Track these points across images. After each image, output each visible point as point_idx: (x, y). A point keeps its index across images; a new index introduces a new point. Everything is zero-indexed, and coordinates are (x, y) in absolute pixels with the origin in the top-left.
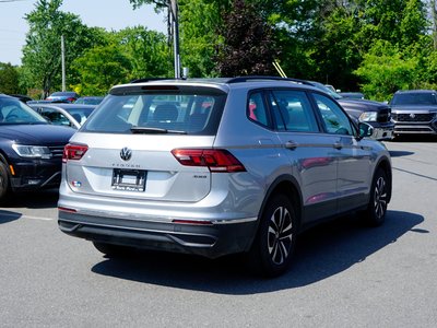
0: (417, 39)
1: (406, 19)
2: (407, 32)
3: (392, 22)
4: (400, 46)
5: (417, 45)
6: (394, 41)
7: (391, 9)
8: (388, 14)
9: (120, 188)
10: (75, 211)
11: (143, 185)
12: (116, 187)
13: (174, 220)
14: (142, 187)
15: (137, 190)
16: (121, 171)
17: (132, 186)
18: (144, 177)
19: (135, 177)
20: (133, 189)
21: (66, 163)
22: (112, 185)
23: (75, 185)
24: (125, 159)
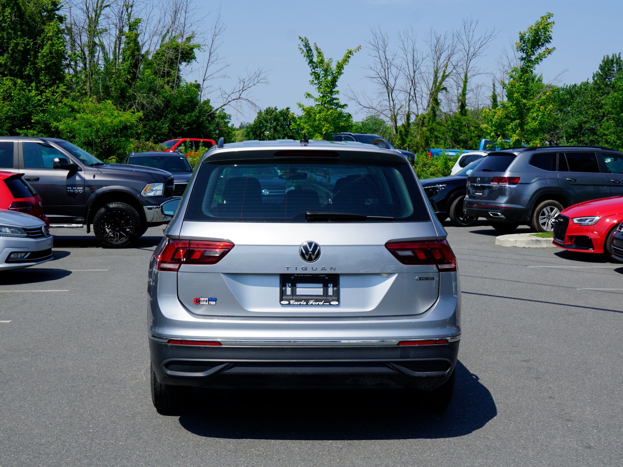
0: (61, 79)
1: (45, 50)
2: (47, 68)
3: (26, 52)
4: (37, 89)
5: (63, 88)
6: (28, 80)
7: (24, 34)
8: (20, 41)
9: (296, 303)
10: (219, 343)
11: (337, 296)
12: (290, 302)
13: (400, 343)
14: (336, 298)
15: (328, 304)
16: (295, 277)
17: (317, 298)
18: (336, 284)
19: (321, 285)
20: (321, 303)
21: (177, 270)
22: (281, 299)
23: (203, 303)
24: (310, 260)
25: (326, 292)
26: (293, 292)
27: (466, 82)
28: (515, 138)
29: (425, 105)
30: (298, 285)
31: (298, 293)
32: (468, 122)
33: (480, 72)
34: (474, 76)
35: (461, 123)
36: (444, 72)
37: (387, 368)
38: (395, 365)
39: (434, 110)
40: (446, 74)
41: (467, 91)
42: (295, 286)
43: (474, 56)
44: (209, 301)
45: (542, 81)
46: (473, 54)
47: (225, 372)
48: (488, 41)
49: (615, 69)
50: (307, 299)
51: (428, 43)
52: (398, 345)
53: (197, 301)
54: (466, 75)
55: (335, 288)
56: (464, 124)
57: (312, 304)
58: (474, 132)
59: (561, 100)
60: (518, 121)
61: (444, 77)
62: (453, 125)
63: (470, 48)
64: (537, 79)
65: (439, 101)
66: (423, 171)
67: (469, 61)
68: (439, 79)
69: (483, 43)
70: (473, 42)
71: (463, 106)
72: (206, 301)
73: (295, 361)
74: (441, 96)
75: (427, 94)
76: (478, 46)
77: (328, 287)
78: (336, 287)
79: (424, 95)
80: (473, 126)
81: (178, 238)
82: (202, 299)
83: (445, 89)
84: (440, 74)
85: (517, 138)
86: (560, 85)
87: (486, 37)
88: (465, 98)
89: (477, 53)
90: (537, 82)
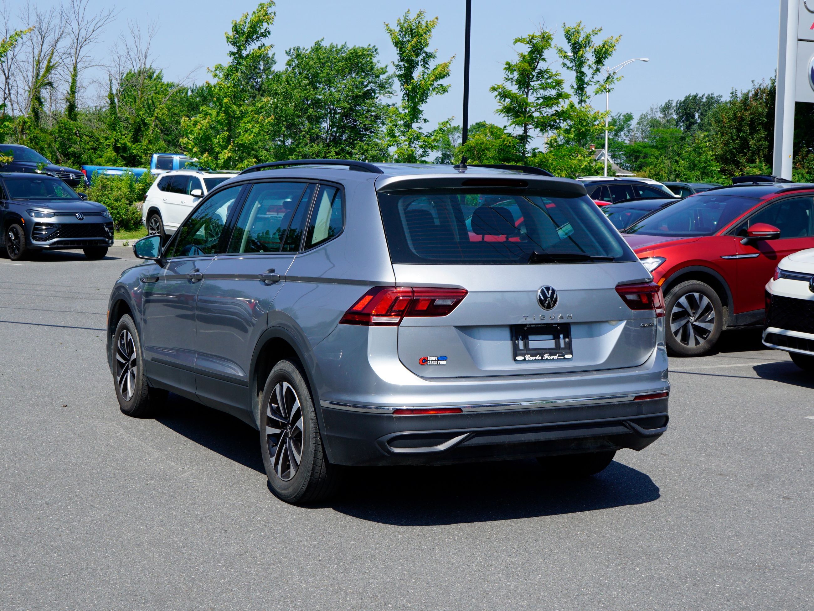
9: (532, 358)
10: (459, 410)
11: (569, 348)
12: (525, 358)
13: (637, 398)
14: (568, 351)
15: (563, 358)
16: (528, 328)
17: (551, 352)
18: (567, 335)
19: (551, 337)
20: (556, 357)
21: (398, 324)
22: (515, 355)
23: (430, 363)
24: (549, 307)
25: (558, 344)
26: (526, 345)
27: (75, 75)
28: (226, 155)
29: (23, 104)
30: (530, 337)
31: (531, 347)
32: (79, 129)
33: (93, 64)
34: (85, 68)
35: (71, 129)
36: (49, 61)
37: (623, 427)
38: (631, 424)
39: (36, 112)
40: (51, 64)
41: (77, 89)
42: (528, 338)
43: (86, 42)
44: (438, 360)
45: (161, 79)
46: (84, 39)
47: (465, 443)
48: (106, 22)
49: (262, 68)
50: (540, 352)
51: (25, 21)
52: (634, 400)
53: (424, 361)
54: (75, 67)
55: (567, 340)
56: (74, 131)
57: (547, 359)
58: (88, 143)
59: (191, 104)
60: (226, 134)
61: (49, 68)
62: (60, 132)
63: (81, 31)
64: (155, 75)
65: (43, 100)
66: (103, 195)
67: (79, 48)
68: (42, 71)
69: (98, 26)
70: (85, 22)
71: (72, 108)
72: (435, 360)
73: (540, 425)
74: (45, 93)
75: (26, 91)
76: (91, 29)
77: (559, 338)
78: (568, 338)
79: (21, 91)
80: (86, 136)
81: (394, 285)
82: (429, 358)
83: (50, 84)
84: (44, 64)
85: (230, 155)
86: (188, 84)
87: (102, 17)
88: (75, 97)
89: (91, 37)
90: (155, 80)
